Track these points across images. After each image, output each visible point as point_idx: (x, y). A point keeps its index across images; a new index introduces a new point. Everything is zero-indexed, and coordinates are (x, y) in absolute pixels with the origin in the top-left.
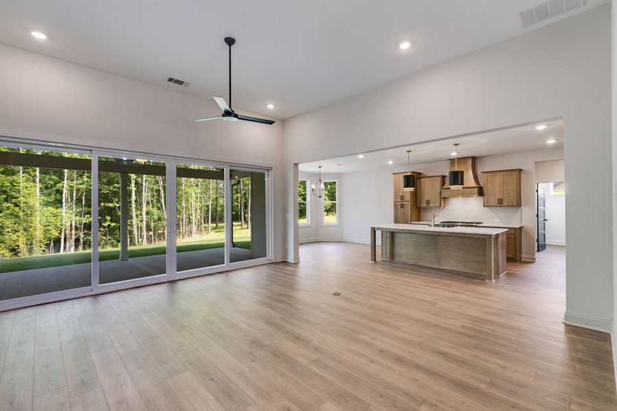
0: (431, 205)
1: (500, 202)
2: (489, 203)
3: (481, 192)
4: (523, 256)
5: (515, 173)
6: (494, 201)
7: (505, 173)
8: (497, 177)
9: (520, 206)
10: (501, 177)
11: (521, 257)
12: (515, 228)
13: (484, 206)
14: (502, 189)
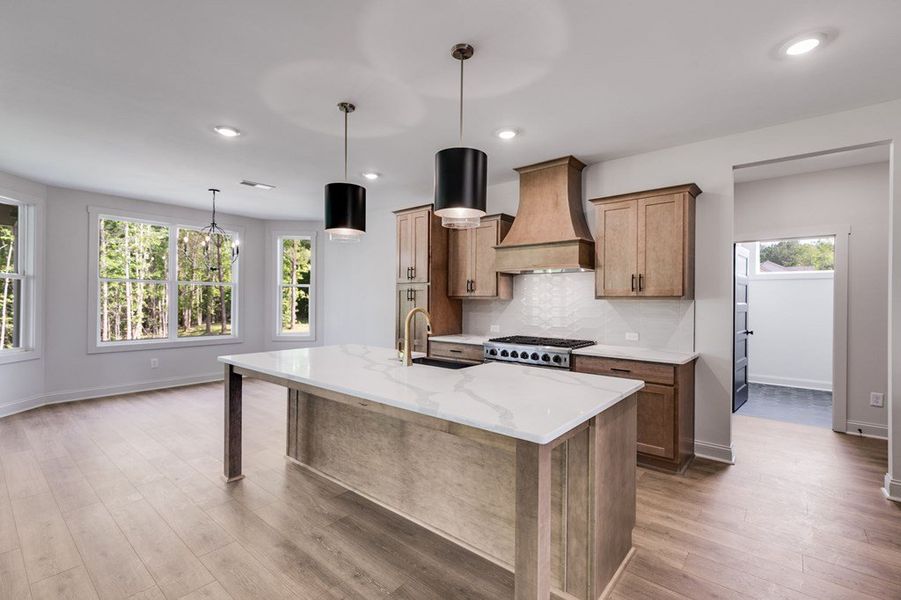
0: (477, 293)
1: (638, 284)
2: (609, 286)
3: (589, 258)
4: (698, 442)
5: (678, 197)
6: (620, 282)
7: (652, 200)
8: (631, 213)
9: (692, 297)
10: (642, 210)
11: (691, 446)
12: (675, 367)
13: (597, 297)
14: (641, 245)
